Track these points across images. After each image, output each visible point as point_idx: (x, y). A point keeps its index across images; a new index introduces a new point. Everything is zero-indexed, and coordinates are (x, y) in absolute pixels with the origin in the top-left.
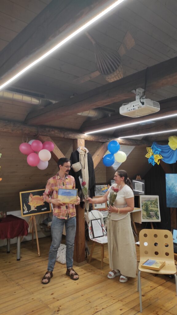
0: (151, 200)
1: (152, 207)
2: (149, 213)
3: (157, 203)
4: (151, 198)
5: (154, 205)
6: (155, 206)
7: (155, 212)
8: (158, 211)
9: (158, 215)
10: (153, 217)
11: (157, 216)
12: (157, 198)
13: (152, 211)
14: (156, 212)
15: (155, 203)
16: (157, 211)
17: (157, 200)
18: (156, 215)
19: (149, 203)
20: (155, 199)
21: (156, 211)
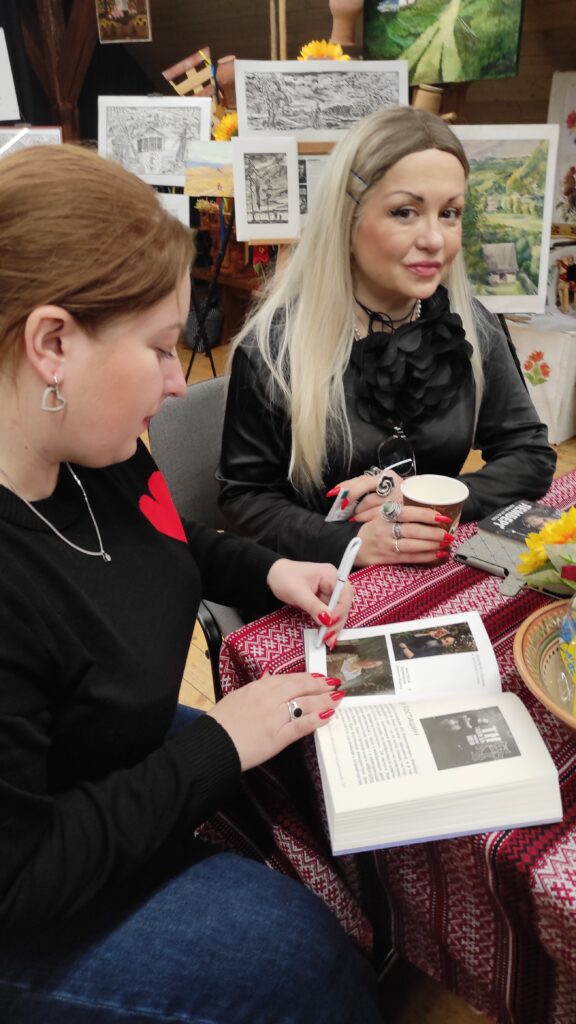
0: (500, 155)
1: (500, 208)
2: (481, 251)
3: (541, 183)
4: (502, 143)
5: (515, 196)
6: (526, 199)
7: (520, 244)
8: (537, 237)
9: (533, 269)
10: (502, 275)
11: (527, 270)
12: (542, 142)
13: (496, 236)
14: (527, 246)
15: (527, 181)
16: (531, 239)
17: (545, 159)
18: (520, 265)
19: (488, 184)
20: (529, 152)
21: (524, 234)
